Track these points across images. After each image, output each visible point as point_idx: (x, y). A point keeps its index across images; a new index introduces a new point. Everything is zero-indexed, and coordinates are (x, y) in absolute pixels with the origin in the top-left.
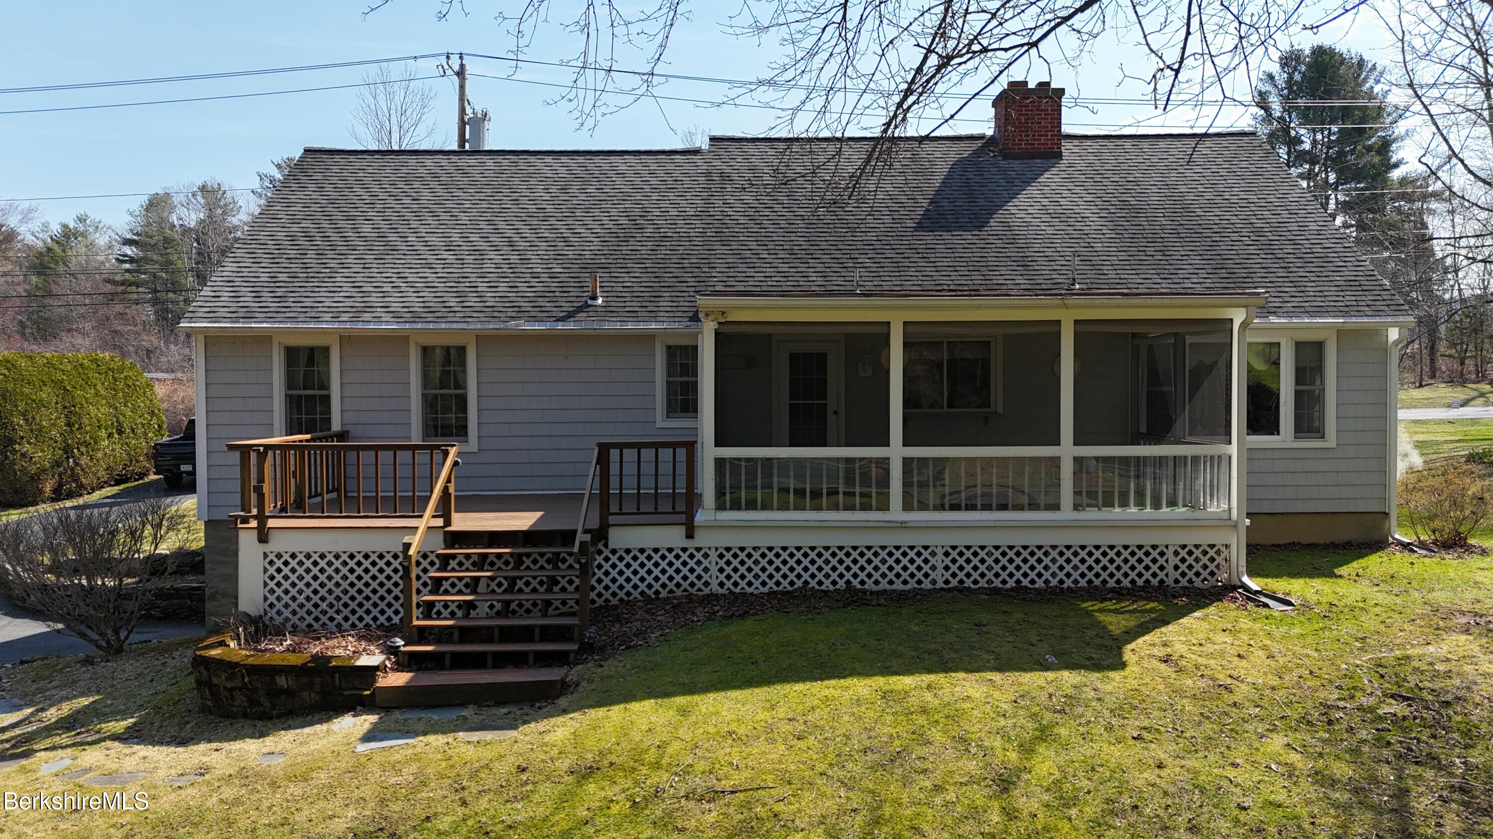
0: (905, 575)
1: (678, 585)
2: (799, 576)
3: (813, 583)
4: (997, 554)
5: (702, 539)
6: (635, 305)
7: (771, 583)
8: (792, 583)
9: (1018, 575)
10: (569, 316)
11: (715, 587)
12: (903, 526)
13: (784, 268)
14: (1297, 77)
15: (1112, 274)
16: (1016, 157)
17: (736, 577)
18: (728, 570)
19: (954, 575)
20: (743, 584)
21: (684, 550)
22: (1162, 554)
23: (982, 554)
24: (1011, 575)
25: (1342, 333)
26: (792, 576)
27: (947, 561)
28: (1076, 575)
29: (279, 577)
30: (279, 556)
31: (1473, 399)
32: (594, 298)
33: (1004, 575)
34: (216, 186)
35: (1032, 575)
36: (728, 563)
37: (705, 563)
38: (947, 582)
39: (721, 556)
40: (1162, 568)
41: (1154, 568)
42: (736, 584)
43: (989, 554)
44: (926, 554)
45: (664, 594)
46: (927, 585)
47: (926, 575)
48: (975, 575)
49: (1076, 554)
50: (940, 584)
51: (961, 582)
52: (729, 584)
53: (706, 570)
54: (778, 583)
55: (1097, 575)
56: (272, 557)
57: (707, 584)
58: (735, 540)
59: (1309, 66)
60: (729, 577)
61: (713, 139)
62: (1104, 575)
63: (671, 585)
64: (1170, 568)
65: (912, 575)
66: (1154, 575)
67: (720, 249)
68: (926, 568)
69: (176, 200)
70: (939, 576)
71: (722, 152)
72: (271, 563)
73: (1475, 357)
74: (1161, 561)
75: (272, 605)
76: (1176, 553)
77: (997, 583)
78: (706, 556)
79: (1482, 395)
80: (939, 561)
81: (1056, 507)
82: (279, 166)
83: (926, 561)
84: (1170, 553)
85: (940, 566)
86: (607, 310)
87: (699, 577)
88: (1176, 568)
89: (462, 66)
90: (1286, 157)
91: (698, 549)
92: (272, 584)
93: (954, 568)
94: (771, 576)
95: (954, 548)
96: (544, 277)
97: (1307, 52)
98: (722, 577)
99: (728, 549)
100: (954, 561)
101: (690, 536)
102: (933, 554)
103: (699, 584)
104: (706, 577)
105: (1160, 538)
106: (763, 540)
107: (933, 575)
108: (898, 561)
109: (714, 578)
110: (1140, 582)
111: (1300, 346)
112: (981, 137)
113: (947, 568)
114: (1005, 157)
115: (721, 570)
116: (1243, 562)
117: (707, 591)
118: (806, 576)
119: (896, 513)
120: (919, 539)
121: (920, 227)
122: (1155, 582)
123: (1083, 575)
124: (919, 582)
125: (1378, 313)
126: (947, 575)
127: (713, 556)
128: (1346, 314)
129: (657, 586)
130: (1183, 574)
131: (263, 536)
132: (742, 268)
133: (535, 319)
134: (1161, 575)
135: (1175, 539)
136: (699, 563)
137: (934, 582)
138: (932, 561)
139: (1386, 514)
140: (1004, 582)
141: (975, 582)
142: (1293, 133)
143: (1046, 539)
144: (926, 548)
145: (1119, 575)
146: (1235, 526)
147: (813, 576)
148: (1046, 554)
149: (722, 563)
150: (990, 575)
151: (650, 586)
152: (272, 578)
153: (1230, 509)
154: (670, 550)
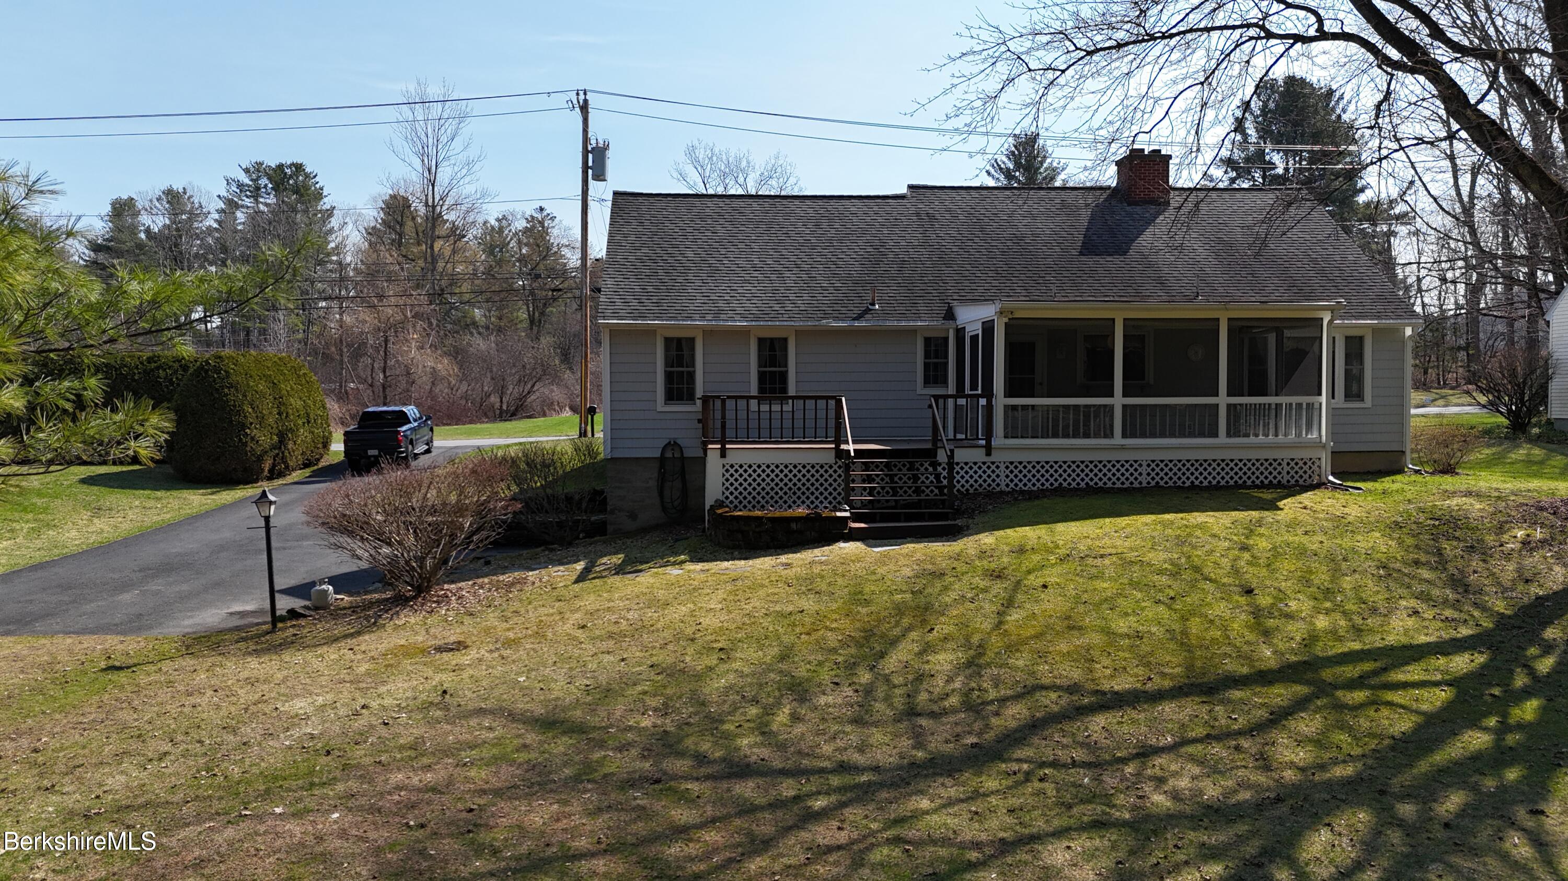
0: (1123, 479)
1: (980, 485)
2: (1056, 480)
3: (1065, 484)
4: (1180, 465)
5: (996, 456)
6: (902, 309)
7: (1038, 485)
8: (1052, 484)
9: (1192, 478)
10: (858, 318)
11: (1003, 487)
12: (1123, 448)
13: (995, 283)
14: (1272, 105)
15: (1221, 290)
16: (1136, 204)
17: (1016, 481)
18: (1012, 476)
19: (1153, 479)
20: (1021, 485)
21: (984, 463)
22: (1280, 464)
23: (1171, 465)
24: (1188, 478)
25: (1375, 330)
26: (1052, 480)
27: (1149, 470)
28: (1227, 478)
29: (732, 480)
30: (732, 466)
31: (1435, 400)
32: (873, 304)
33: (1184, 478)
34: (181, 190)
35: (1201, 478)
36: (1012, 472)
37: (997, 471)
38: (1149, 483)
39: (1007, 467)
40: (1279, 473)
41: (1275, 473)
42: (1016, 485)
43: (1175, 465)
44: (1136, 465)
45: (971, 491)
46: (1136, 485)
47: (1136, 479)
48: (1166, 479)
49: (1227, 465)
50: (1144, 485)
51: (1157, 483)
52: (1012, 485)
53: (998, 476)
54: (1043, 485)
55: (1240, 478)
56: (727, 467)
57: (998, 485)
58: (1016, 457)
59: (1282, 94)
60: (1012, 481)
61: (911, 187)
62: (1245, 478)
63: (976, 486)
64: (1284, 473)
65: (1127, 479)
66: (1275, 478)
67: (947, 271)
68: (1136, 474)
69: (139, 205)
70: (1144, 479)
71: (922, 197)
72: (727, 471)
73: (1438, 367)
74: (1279, 468)
75: (727, 498)
76: (1288, 464)
77: (1179, 483)
78: (998, 467)
79: (1443, 397)
80: (1144, 470)
81: (1216, 435)
82: (247, 171)
83: (1136, 470)
84: (1284, 464)
85: (1144, 473)
86: (885, 314)
87: (994, 481)
88: (1288, 473)
89: (586, 101)
90: (1260, 180)
91: (993, 463)
92: (727, 484)
93: (1153, 474)
94: (1038, 480)
95: (1153, 461)
96: (831, 290)
97: (1281, 82)
98: (1008, 481)
99: (1012, 463)
100: (1153, 470)
101: (988, 454)
102: (1140, 465)
103: (994, 485)
104: (998, 480)
105: (1278, 455)
106: (1034, 457)
107: (1140, 479)
108: (1118, 470)
109: (1003, 481)
110: (1266, 482)
111: (1348, 339)
112: (1109, 188)
113: (1149, 474)
114: (1129, 205)
115: (1007, 476)
116: (1329, 469)
117: (998, 489)
118: (1061, 480)
119: (1118, 440)
120: (1131, 456)
121: (1081, 254)
122: (1275, 482)
123: (1232, 478)
124: (1132, 483)
125: (1399, 317)
126: (1149, 479)
127: (1002, 467)
128: (1378, 318)
129: (967, 486)
130: (1293, 477)
131: (723, 453)
132: (967, 283)
133: (836, 319)
134: (1279, 478)
135: (1286, 455)
136: (993, 472)
137: (1140, 483)
138: (1140, 470)
139: (1403, 452)
140: (1184, 483)
141: (1166, 483)
142: (1267, 158)
143: (1210, 455)
144: (1136, 461)
145: (1253, 478)
146: (1324, 447)
147: (1065, 480)
148: (1210, 465)
149: (1007, 472)
150: (1175, 478)
151: (963, 486)
152: (727, 480)
153: (1320, 436)
154: (975, 463)
